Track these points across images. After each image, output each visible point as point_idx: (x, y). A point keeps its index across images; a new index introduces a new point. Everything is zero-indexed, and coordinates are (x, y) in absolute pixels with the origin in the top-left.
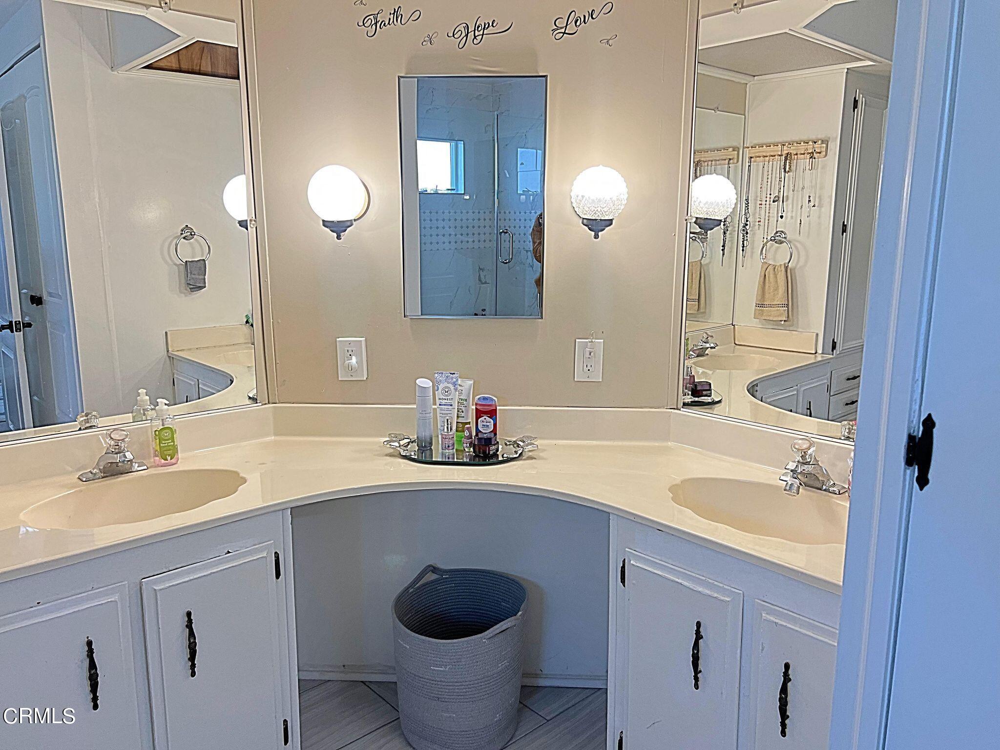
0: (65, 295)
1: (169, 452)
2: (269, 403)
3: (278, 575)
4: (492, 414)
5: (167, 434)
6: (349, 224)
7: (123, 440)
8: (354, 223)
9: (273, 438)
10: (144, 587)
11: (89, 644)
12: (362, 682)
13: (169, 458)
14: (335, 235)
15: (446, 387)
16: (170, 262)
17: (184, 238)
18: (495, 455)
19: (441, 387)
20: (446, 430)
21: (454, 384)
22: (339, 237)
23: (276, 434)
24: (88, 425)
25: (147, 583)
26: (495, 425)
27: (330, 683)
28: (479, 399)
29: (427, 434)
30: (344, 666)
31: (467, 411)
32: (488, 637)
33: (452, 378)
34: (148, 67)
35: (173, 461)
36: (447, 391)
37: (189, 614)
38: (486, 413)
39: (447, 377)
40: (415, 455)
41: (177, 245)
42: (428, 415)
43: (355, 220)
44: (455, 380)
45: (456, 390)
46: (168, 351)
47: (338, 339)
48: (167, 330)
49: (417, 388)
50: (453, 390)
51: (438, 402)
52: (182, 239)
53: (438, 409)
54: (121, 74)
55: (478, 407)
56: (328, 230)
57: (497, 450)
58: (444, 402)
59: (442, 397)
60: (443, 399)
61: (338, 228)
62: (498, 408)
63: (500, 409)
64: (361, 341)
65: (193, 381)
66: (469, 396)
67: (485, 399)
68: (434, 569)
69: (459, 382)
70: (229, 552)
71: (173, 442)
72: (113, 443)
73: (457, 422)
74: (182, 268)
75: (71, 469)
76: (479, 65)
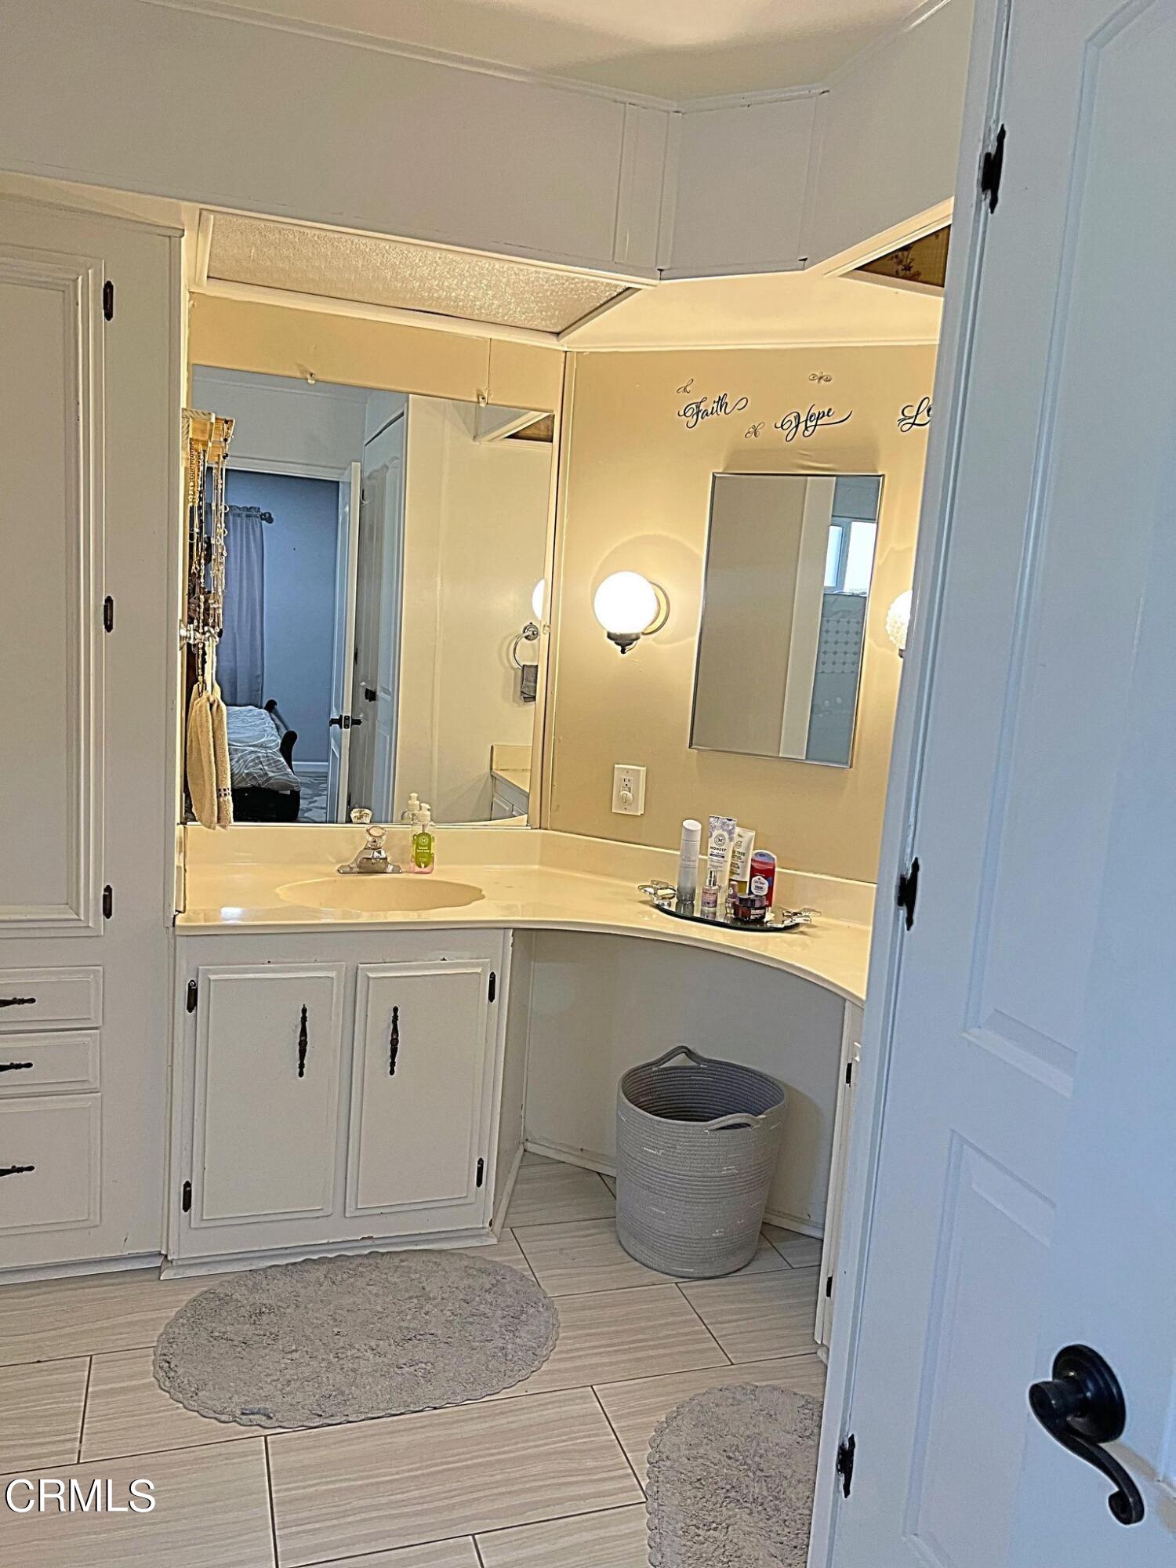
0: (394, 693)
1: (425, 860)
2: (540, 828)
3: (491, 997)
4: (769, 874)
5: (424, 840)
6: (634, 637)
7: (380, 837)
8: (642, 637)
9: (537, 867)
10: (359, 971)
11: (304, 1011)
12: (599, 1173)
13: (423, 866)
14: (620, 648)
15: (721, 835)
16: (507, 665)
17: (527, 637)
18: (760, 920)
19: (715, 834)
20: (708, 884)
21: (730, 833)
22: (623, 651)
23: (541, 863)
24: (359, 821)
25: (363, 969)
26: (771, 888)
27: (561, 1165)
28: (756, 854)
29: (689, 885)
30: (582, 1150)
31: (745, 868)
32: (712, 1128)
33: (728, 825)
34: (513, 436)
35: (427, 870)
36: (720, 839)
37: (396, 1010)
38: (761, 872)
39: (724, 823)
40: (670, 905)
41: (516, 645)
42: (692, 863)
43: (643, 634)
44: (731, 828)
45: (731, 839)
46: (491, 769)
47: (616, 766)
48: (494, 744)
49: (683, 831)
50: (727, 840)
51: (710, 851)
52: (524, 639)
53: (709, 863)
54: (484, 445)
55: (755, 865)
56: (612, 643)
57: (763, 916)
58: (715, 852)
59: (714, 846)
60: (714, 848)
61: (624, 642)
62: (777, 869)
63: (780, 873)
64: (639, 771)
65: (507, 805)
66: (748, 848)
67: (761, 855)
68: (689, 1053)
69: (738, 830)
70: (444, 959)
71: (430, 849)
72: (371, 839)
73: (731, 880)
74: (520, 672)
75: (334, 861)
76: (807, 460)
